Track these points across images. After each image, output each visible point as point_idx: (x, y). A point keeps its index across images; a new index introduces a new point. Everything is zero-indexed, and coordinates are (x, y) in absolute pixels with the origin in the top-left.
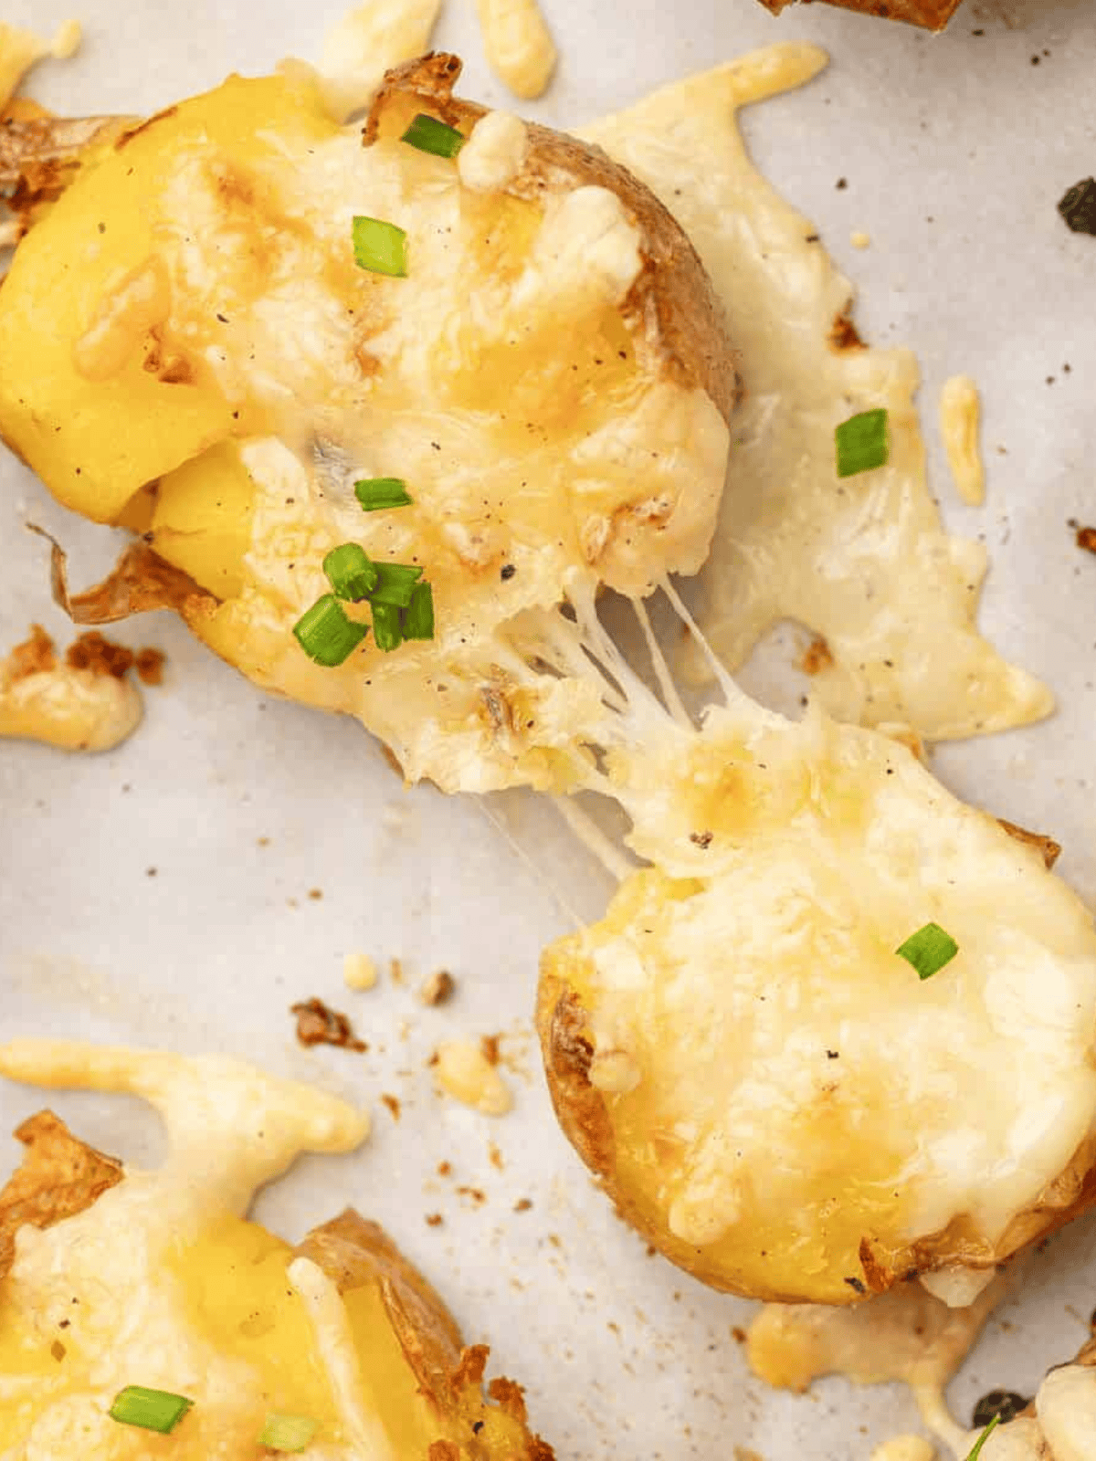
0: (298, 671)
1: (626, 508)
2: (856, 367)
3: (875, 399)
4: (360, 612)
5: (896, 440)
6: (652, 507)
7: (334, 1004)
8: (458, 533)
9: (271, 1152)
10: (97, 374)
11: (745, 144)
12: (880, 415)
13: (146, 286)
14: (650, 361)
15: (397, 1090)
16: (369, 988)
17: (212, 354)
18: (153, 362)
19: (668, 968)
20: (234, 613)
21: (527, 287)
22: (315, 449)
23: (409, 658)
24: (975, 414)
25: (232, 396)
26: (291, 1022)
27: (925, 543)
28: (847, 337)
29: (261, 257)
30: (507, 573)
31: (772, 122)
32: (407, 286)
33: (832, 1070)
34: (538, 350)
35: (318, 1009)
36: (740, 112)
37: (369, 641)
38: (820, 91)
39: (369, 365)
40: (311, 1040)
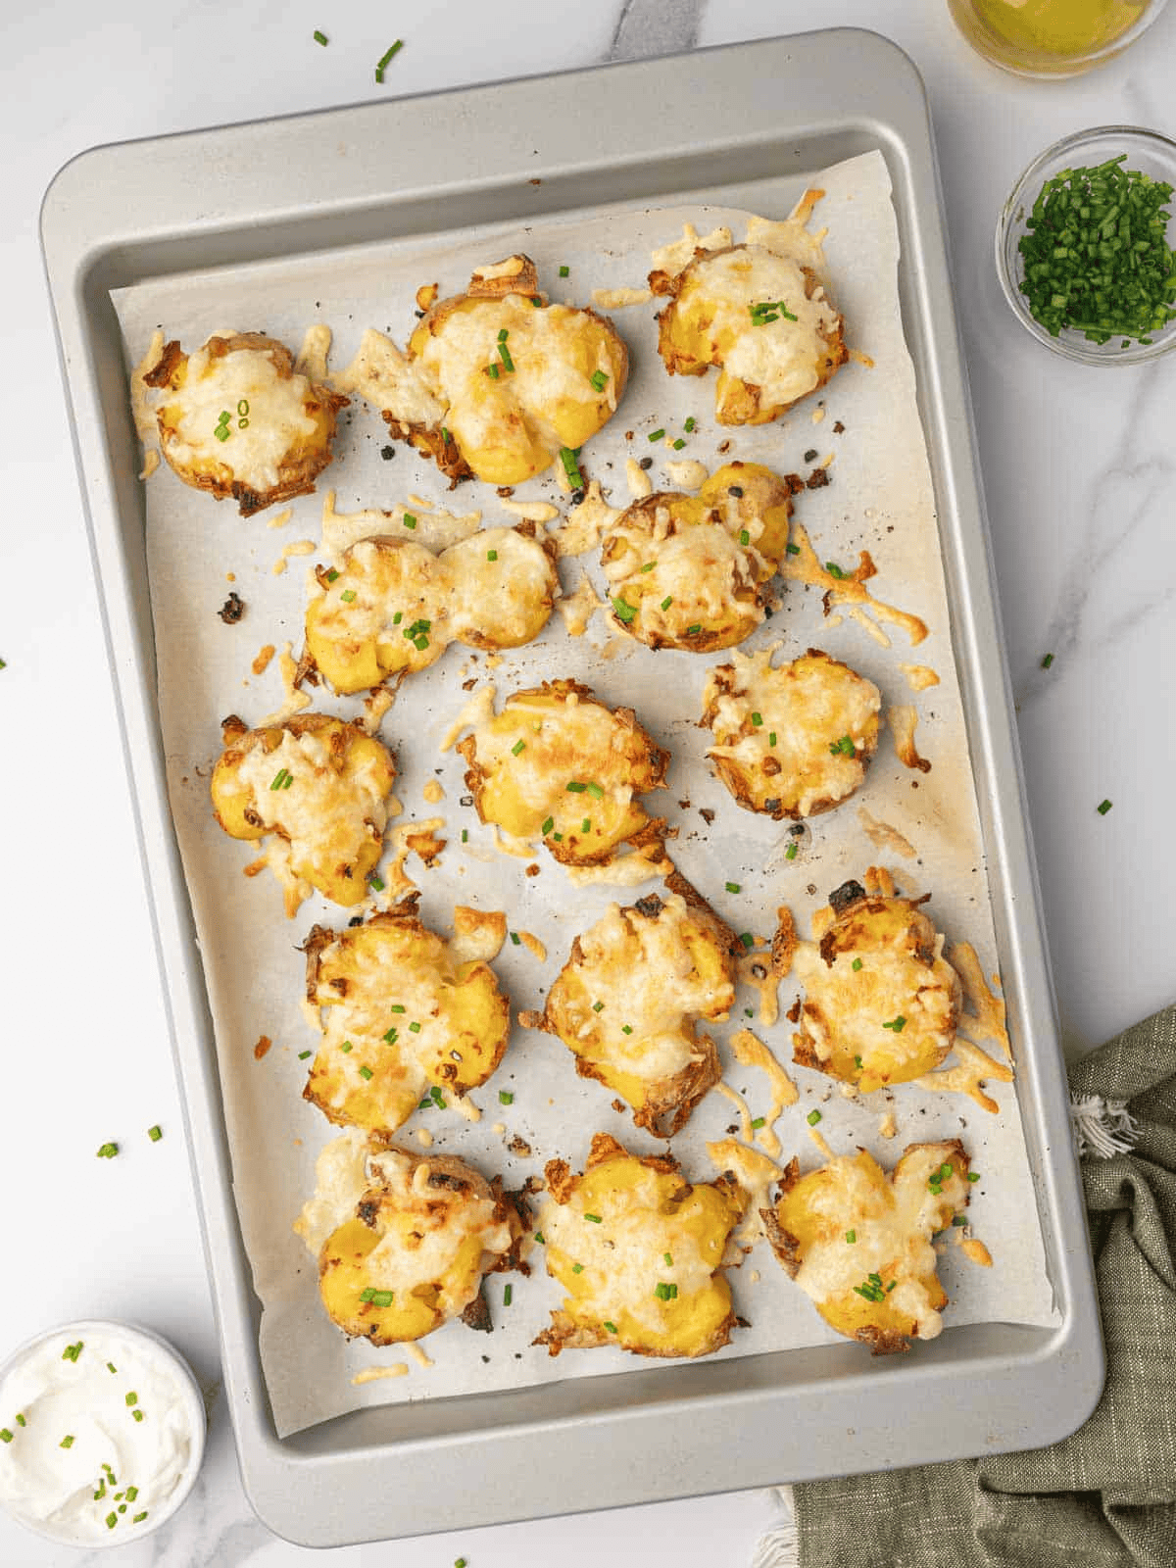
0: (427, 653)
1: (421, 571)
2: (395, 515)
3: (402, 516)
4: (418, 636)
5: (413, 515)
6: (423, 564)
7: (466, 681)
8: (411, 606)
9: (487, 707)
10: (351, 664)
11: (340, 515)
12: (406, 515)
13: (338, 647)
14: (394, 551)
15: (489, 677)
16: (466, 672)
17: (356, 639)
18: (353, 653)
19: (470, 610)
20: (412, 661)
21: (368, 569)
22: (383, 628)
23: (433, 629)
24: (416, 498)
25: (365, 640)
26: (466, 691)
27: (436, 520)
28: (388, 514)
29: (341, 621)
30: (423, 600)
31: (340, 506)
32: (359, 595)
33: (506, 589)
34: (381, 572)
35: (465, 684)
36: (334, 512)
37: (427, 635)
38: (338, 496)
39: (370, 608)
40: (470, 689)
